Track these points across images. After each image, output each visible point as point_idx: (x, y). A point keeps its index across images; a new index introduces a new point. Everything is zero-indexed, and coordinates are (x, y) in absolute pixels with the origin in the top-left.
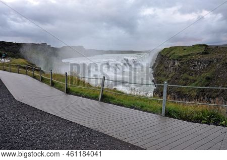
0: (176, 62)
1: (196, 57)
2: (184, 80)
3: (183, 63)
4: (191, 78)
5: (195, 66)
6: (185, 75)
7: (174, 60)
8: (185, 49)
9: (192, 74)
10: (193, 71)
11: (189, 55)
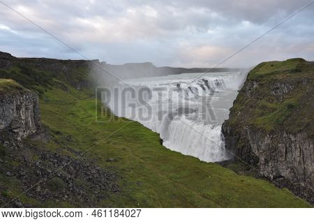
0: (255, 83)
1: (280, 77)
2: (261, 108)
3: (263, 85)
4: (270, 105)
5: (277, 88)
6: (263, 102)
7: (253, 80)
8: (272, 66)
9: (273, 100)
10: (274, 96)
11: (272, 74)
